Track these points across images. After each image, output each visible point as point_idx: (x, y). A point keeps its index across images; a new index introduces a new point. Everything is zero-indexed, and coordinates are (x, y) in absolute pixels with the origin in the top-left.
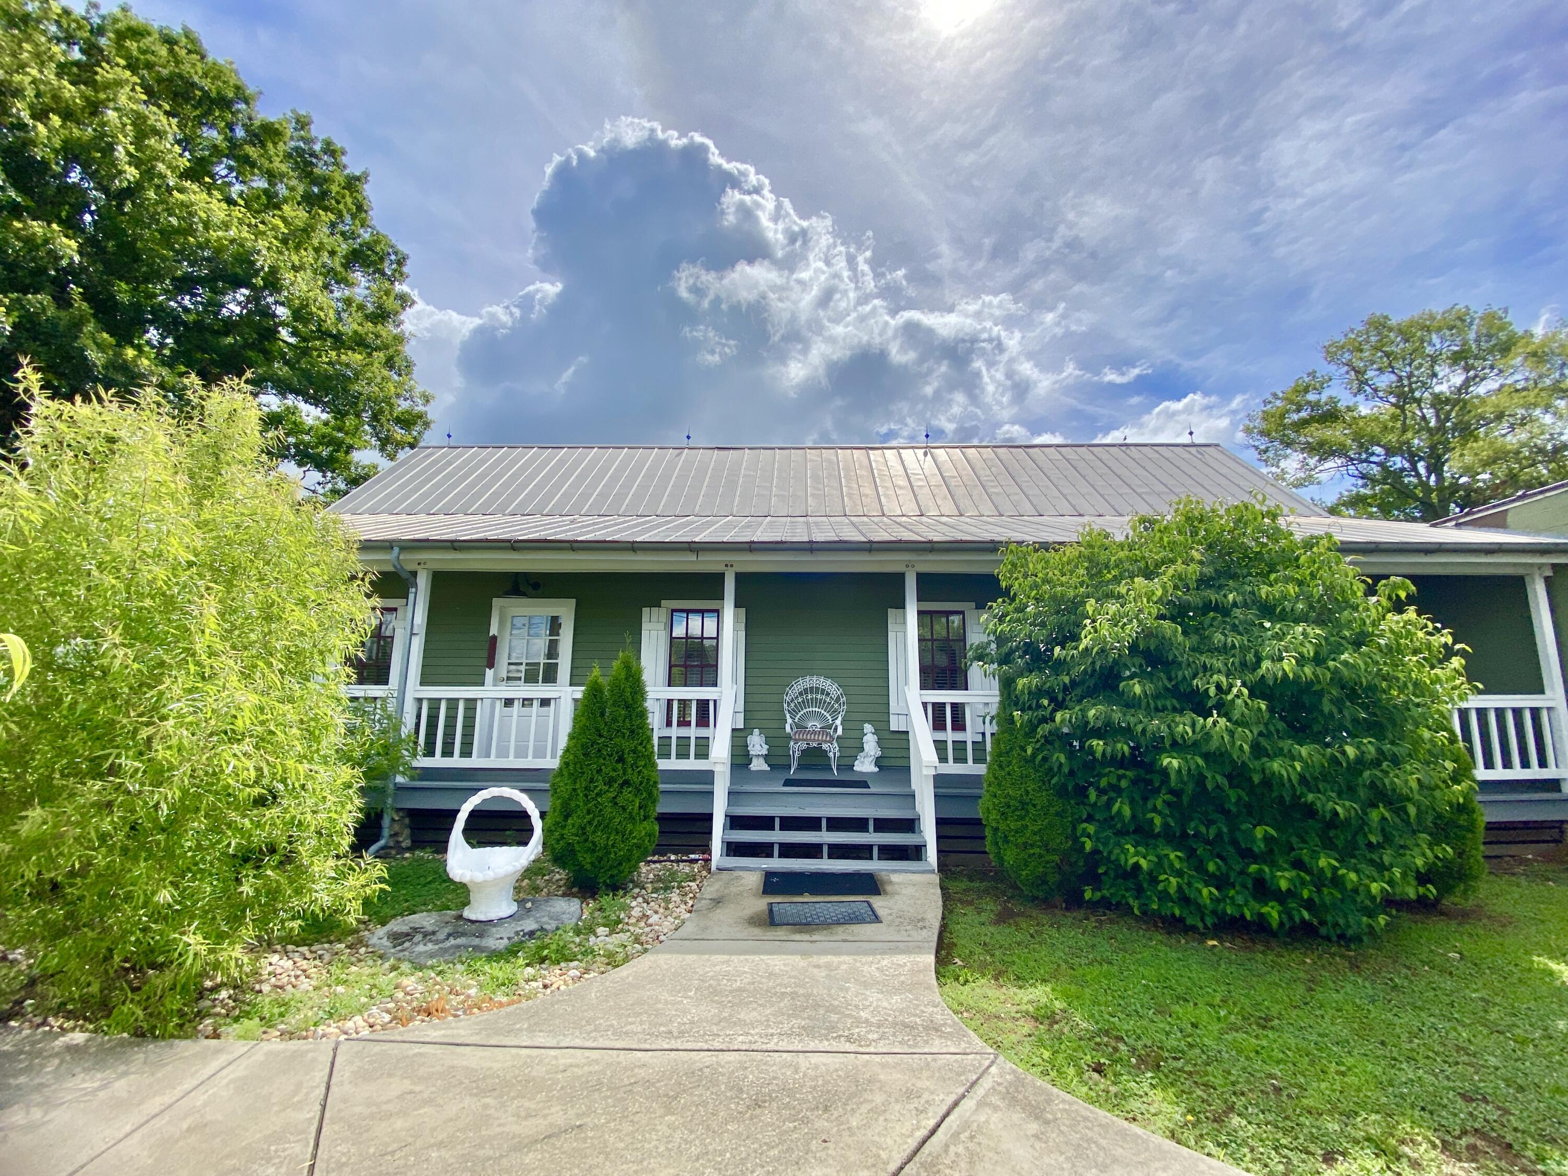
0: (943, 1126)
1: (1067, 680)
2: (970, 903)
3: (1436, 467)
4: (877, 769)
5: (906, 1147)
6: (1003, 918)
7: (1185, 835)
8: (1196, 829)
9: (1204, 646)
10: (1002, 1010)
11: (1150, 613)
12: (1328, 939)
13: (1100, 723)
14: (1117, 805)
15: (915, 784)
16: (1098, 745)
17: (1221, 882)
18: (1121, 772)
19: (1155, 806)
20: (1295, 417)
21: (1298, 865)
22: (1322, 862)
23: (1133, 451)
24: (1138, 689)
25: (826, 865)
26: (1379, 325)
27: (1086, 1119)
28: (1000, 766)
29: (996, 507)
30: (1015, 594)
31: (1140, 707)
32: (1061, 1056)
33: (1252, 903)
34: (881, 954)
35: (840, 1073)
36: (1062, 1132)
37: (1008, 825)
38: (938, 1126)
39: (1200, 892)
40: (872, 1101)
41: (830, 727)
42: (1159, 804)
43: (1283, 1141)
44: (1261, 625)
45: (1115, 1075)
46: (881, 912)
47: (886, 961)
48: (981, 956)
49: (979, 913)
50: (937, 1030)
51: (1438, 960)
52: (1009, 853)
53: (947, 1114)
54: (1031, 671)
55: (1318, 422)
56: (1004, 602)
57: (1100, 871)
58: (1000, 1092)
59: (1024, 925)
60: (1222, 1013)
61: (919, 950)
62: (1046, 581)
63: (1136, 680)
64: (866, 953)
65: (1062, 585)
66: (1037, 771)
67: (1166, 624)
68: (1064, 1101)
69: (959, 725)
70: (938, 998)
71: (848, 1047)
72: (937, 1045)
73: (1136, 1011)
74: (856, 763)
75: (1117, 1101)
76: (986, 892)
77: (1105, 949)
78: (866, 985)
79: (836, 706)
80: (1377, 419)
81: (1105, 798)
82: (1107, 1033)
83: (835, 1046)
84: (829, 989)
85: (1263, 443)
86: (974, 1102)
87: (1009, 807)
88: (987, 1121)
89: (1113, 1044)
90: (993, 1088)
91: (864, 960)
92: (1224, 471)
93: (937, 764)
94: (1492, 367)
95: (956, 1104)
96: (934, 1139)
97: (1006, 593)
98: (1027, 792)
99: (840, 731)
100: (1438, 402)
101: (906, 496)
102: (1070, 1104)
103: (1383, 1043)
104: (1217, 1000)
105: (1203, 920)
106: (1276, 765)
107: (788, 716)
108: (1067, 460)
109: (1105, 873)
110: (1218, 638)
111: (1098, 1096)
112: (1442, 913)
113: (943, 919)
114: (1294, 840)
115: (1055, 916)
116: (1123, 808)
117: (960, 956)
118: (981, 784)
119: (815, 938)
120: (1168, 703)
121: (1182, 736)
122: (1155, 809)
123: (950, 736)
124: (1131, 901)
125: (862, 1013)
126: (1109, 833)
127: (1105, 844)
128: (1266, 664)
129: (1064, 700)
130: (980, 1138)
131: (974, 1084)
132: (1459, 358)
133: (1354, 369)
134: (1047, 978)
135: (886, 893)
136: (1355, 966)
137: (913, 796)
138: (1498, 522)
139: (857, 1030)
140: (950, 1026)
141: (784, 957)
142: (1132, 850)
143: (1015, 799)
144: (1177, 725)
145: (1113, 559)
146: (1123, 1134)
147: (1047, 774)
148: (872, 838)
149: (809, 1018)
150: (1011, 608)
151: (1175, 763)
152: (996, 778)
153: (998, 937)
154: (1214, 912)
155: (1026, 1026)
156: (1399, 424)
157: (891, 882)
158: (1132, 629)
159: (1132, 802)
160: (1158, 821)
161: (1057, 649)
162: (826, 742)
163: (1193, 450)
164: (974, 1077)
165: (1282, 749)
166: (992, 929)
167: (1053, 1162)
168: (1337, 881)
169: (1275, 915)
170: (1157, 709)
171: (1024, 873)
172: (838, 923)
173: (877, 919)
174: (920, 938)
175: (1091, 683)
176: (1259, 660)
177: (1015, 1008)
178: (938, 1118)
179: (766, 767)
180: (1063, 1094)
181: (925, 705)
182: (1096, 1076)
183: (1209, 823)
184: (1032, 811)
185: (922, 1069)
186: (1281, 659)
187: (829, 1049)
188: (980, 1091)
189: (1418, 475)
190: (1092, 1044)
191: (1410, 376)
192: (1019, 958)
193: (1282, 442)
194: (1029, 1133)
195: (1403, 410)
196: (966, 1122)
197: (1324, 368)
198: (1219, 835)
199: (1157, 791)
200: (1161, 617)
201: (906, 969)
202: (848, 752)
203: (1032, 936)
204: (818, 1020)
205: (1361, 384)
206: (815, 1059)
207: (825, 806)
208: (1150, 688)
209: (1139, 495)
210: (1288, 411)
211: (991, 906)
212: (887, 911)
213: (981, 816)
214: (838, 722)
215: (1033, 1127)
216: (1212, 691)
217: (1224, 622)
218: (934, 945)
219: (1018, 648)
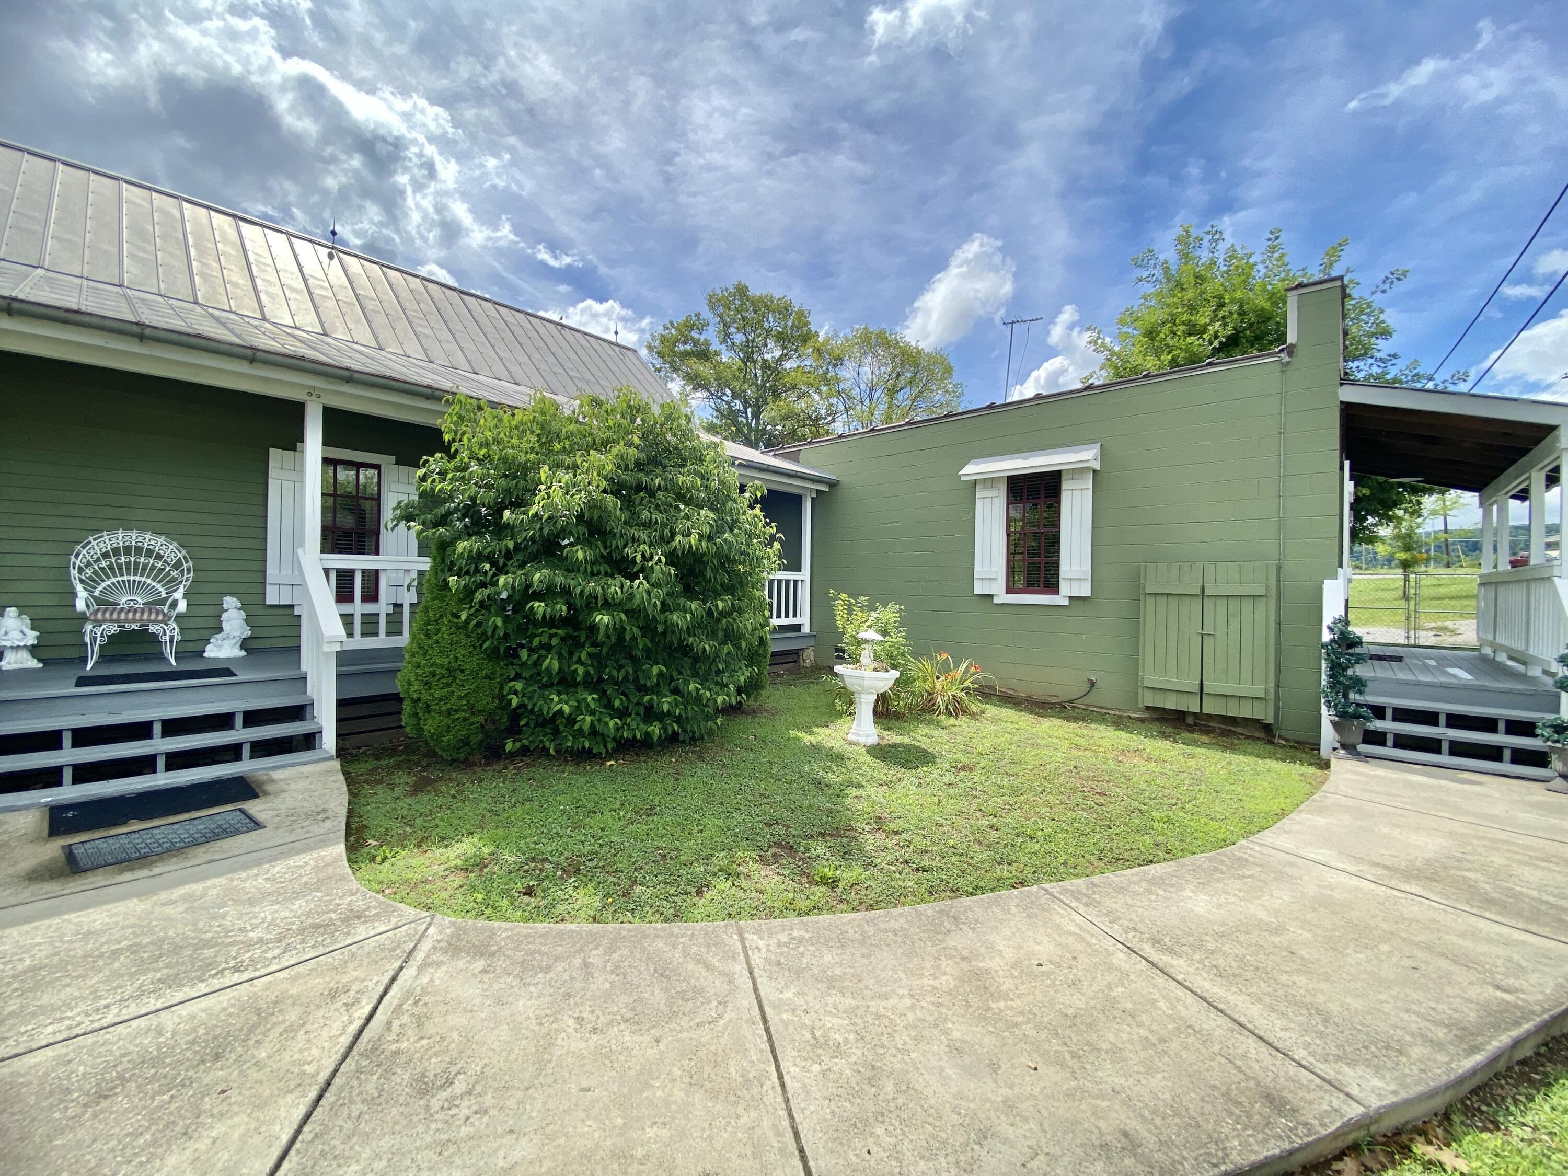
0: (381, 1007)
1: (511, 545)
2: (380, 782)
3: (756, 415)
4: (243, 653)
5: (338, 1047)
6: (418, 788)
7: (601, 680)
8: (610, 675)
9: (634, 520)
10: (428, 874)
11: (598, 487)
12: (684, 742)
13: (543, 587)
14: (548, 661)
15: (306, 664)
16: (539, 607)
17: (622, 714)
18: (553, 631)
19: (580, 658)
20: (681, 348)
21: (676, 691)
22: (692, 687)
23: (566, 332)
24: (580, 555)
25: (162, 779)
26: (742, 291)
27: (526, 936)
28: (428, 636)
29: (425, 350)
30: (456, 451)
31: (579, 570)
32: (494, 896)
33: (642, 726)
34: (269, 862)
35: (231, 1010)
36: (508, 957)
37: (432, 694)
38: (375, 1008)
39: (606, 724)
40: (284, 1021)
41: (163, 602)
42: (584, 656)
43: (671, 892)
44: (677, 507)
45: (543, 891)
46: (260, 817)
47: (278, 868)
48: (398, 829)
49: (392, 789)
50: (359, 917)
51: (744, 742)
52: (430, 722)
53: (385, 993)
54: (470, 535)
55: (696, 356)
56: (442, 458)
57: (522, 723)
58: (441, 948)
59: (443, 789)
60: (622, 814)
61: (323, 842)
62: (498, 442)
63: (579, 547)
64: (246, 867)
65: (513, 448)
66: (468, 636)
67: (609, 498)
68: (506, 930)
69: (371, 596)
70: (355, 885)
71: (237, 978)
72: (361, 931)
73: (557, 833)
74: (208, 648)
75: (546, 913)
76: (398, 766)
77: (526, 790)
78: (252, 902)
79: (174, 573)
80: (730, 367)
81: (536, 656)
82: (533, 859)
83: (216, 983)
84: (195, 923)
85: (658, 363)
86: (415, 968)
87: (434, 675)
88: (432, 980)
89: (540, 866)
90: (434, 948)
91: (244, 875)
92: (639, 376)
93: (344, 638)
94: (796, 350)
95: (394, 979)
96: (372, 1024)
97: (445, 448)
98: (456, 659)
99: (182, 606)
100: (766, 366)
101: (301, 302)
102: (512, 930)
103: (722, 803)
104: (618, 805)
105: (605, 747)
106: (675, 617)
107: (79, 588)
108: (505, 322)
109: (527, 725)
110: (645, 515)
111: (531, 913)
112: (742, 713)
113: (349, 804)
114: (675, 674)
115: (474, 773)
116: (552, 663)
117: (374, 837)
118: (403, 656)
119: (156, 871)
120: (602, 569)
121: (613, 597)
122: (579, 661)
123: (358, 608)
124: (547, 744)
125: (251, 934)
126: (535, 687)
127: (530, 698)
128: (679, 538)
129: (505, 565)
130: (426, 999)
131: (410, 953)
132: (781, 338)
133: (723, 321)
134: (473, 829)
135: (266, 793)
136: (701, 758)
137: (304, 679)
138: (793, 457)
139: (249, 955)
140: (375, 908)
141: (109, 907)
142: (556, 699)
143: (442, 667)
144: (609, 587)
145: (564, 430)
146: (560, 935)
147: (478, 640)
148: (240, 734)
149: (167, 966)
150: (451, 466)
151: (606, 619)
152: (421, 648)
153: (417, 807)
154: (614, 739)
155: (457, 879)
156: (742, 376)
157: (273, 781)
158: (579, 500)
159: (560, 657)
160: (581, 670)
161: (507, 513)
162: (155, 622)
163: (617, 349)
164: (411, 946)
165: (678, 605)
166: (408, 800)
167: (503, 986)
168: (699, 698)
169: (657, 731)
170: (593, 574)
171: (445, 739)
172: (196, 844)
173: (257, 825)
174: (323, 831)
175: (534, 548)
176: (673, 535)
177: (443, 867)
178: (375, 1001)
179: (34, 664)
180: (503, 924)
181: (327, 571)
182: (526, 898)
183: (620, 668)
184: (461, 677)
185: (346, 963)
186: (689, 535)
187: (207, 990)
188: (420, 956)
189: (747, 418)
190: (521, 873)
191: (753, 341)
192: (442, 819)
193: (671, 366)
194: (476, 971)
195: (746, 365)
196: (408, 991)
197: (707, 314)
198: (626, 677)
199: (582, 646)
200: (605, 491)
201: (308, 868)
202: (193, 635)
203: (454, 797)
204: (183, 963)
205: (726, 336)
206: (184, 1010)
207: (158, 705)
208: (590, 555)
209: (571, 379)
210: (678, 341)
211: (404, 779)
212: (271, 813)
213: (400, 689)
214: (179, 595)
215: (480, 964)
216: (639, 558)
217: (650, 502)
218: (343, 833)
219: (456, 510)
